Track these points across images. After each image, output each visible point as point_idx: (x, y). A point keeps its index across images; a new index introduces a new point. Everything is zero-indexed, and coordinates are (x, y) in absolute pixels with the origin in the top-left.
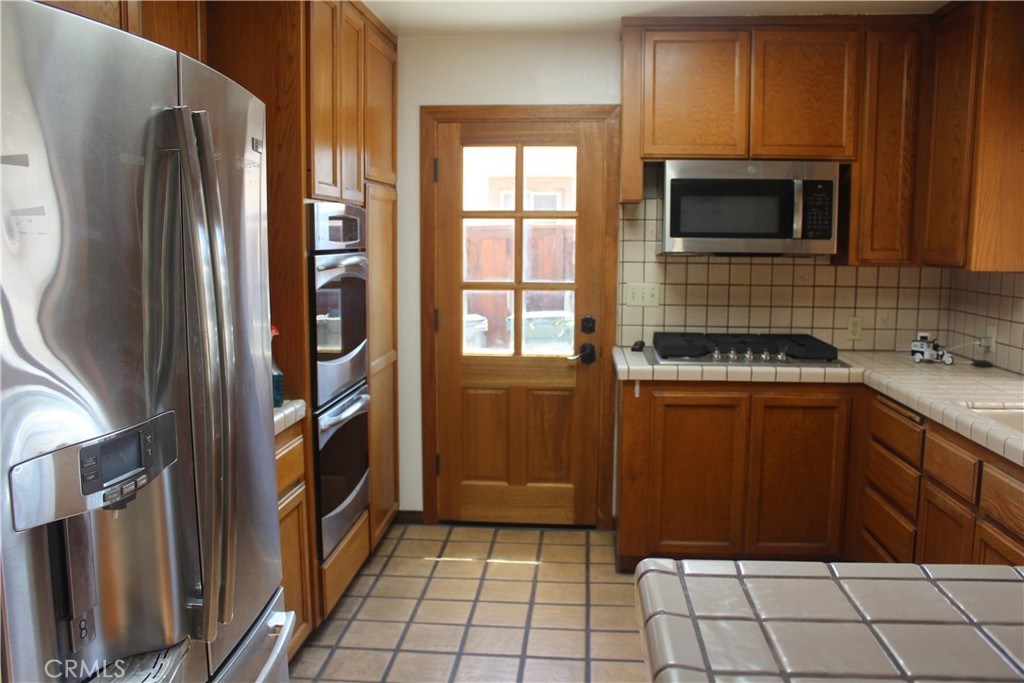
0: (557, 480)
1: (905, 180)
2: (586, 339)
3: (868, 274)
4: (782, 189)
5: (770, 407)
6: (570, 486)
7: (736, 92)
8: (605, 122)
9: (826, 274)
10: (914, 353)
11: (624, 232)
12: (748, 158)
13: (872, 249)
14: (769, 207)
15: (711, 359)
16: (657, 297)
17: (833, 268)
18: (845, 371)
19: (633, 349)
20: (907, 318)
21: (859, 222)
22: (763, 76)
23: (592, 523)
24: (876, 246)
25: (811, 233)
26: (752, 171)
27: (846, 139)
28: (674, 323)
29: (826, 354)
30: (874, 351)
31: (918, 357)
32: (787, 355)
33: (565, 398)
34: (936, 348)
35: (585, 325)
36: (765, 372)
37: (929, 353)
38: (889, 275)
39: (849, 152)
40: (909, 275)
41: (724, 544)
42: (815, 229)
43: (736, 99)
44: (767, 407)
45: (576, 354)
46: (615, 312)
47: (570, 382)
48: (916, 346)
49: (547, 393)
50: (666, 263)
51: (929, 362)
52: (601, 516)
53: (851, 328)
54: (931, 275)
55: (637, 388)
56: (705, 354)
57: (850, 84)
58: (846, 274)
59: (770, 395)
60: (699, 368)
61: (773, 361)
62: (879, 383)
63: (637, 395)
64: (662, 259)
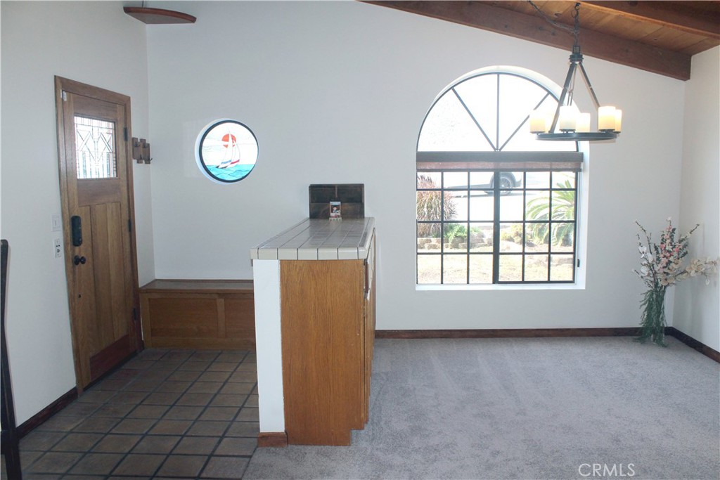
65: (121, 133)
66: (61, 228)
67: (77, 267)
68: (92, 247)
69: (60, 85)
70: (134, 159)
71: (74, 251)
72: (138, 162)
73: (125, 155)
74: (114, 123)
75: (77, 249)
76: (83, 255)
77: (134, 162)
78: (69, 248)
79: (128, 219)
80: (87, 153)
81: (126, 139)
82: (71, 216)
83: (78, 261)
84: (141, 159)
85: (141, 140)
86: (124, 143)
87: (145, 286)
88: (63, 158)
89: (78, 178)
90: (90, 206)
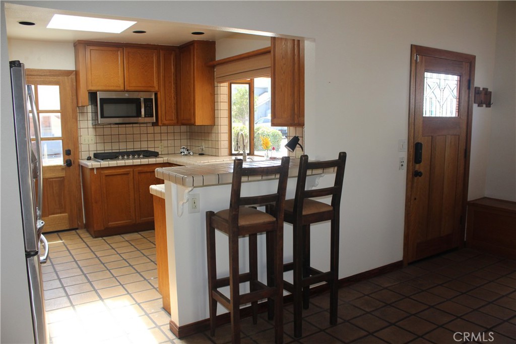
0: (61, 213)
1: (174, 97)
2: (68, 157)
3: (164, 129)
4: (137, 102)
5: (140, 173)
6: (67, 214)
7: (120, 68)
8: (70, 77)
9: (151, 129)
10: (181, 152)
11: (80, 117)
12: (124, 91)
13: (166, 120)
14: (133, 107)
15: (119, 159)
16: (93, 140)
17: (153, 127)
18: (162, 159)
19: (88, 159)
20: (177, 143)
21: (161, 112)
22: (128, 63)
23: (77, 227)
24: (167, 119)
25: (147, 116)
26: (127, 95)
27: (155, 84)
28: (100, 149)
29: (155, 155)
30: (168, 154)
31: (183, 154)
32: (143, 156)
33: (61, 181)
34: (188, 150)
35: (67, 153)
36: (137, 162)
37: (186, 152)
38: (171, 129)
39: (157, 89)
40: (177, 128)
41: (130, 221)
42: (149, 114)
43: (120, 71)
44: (139, 173)
45: (64, 164)
46: (79, 147)
47: (62, 174)
48: (182, 150)
49: (54, 179)
50: (96, 128)
51: (186, 155)
52: (80, 224)
53: (160, 147)
54: (184, 128)
55: (95, 171)
56: (116, 158)
57: (156, 67)
58: (157, 129)
59: (140, 169)
60: (116, 162)
61: (139, 158)
62: (173, 161)
63: (95, 173)
64: (95, 127)
65: (465, 84)
66: (406, 150)
67: (416, 178)
68: (431, 165)
69: (414, 51)
70: (475, 103)
71: (415, 167)
72: (478, 106)
73: (467, 100)
74: (460, 76)
75: (417, 166)
76: (422, 170)
77: (475, 106)
78: (411, 165)
79: (464, 147)
80: (434, 99)
81: (469, 88)
82: (415, 142)
83: (417, 174)
84: (482, 103)
85: (484, 89)
86: (467, 91)
87: (472, 201)
88: (412, 101)
89: (424, 115)
90: (432, 136)
